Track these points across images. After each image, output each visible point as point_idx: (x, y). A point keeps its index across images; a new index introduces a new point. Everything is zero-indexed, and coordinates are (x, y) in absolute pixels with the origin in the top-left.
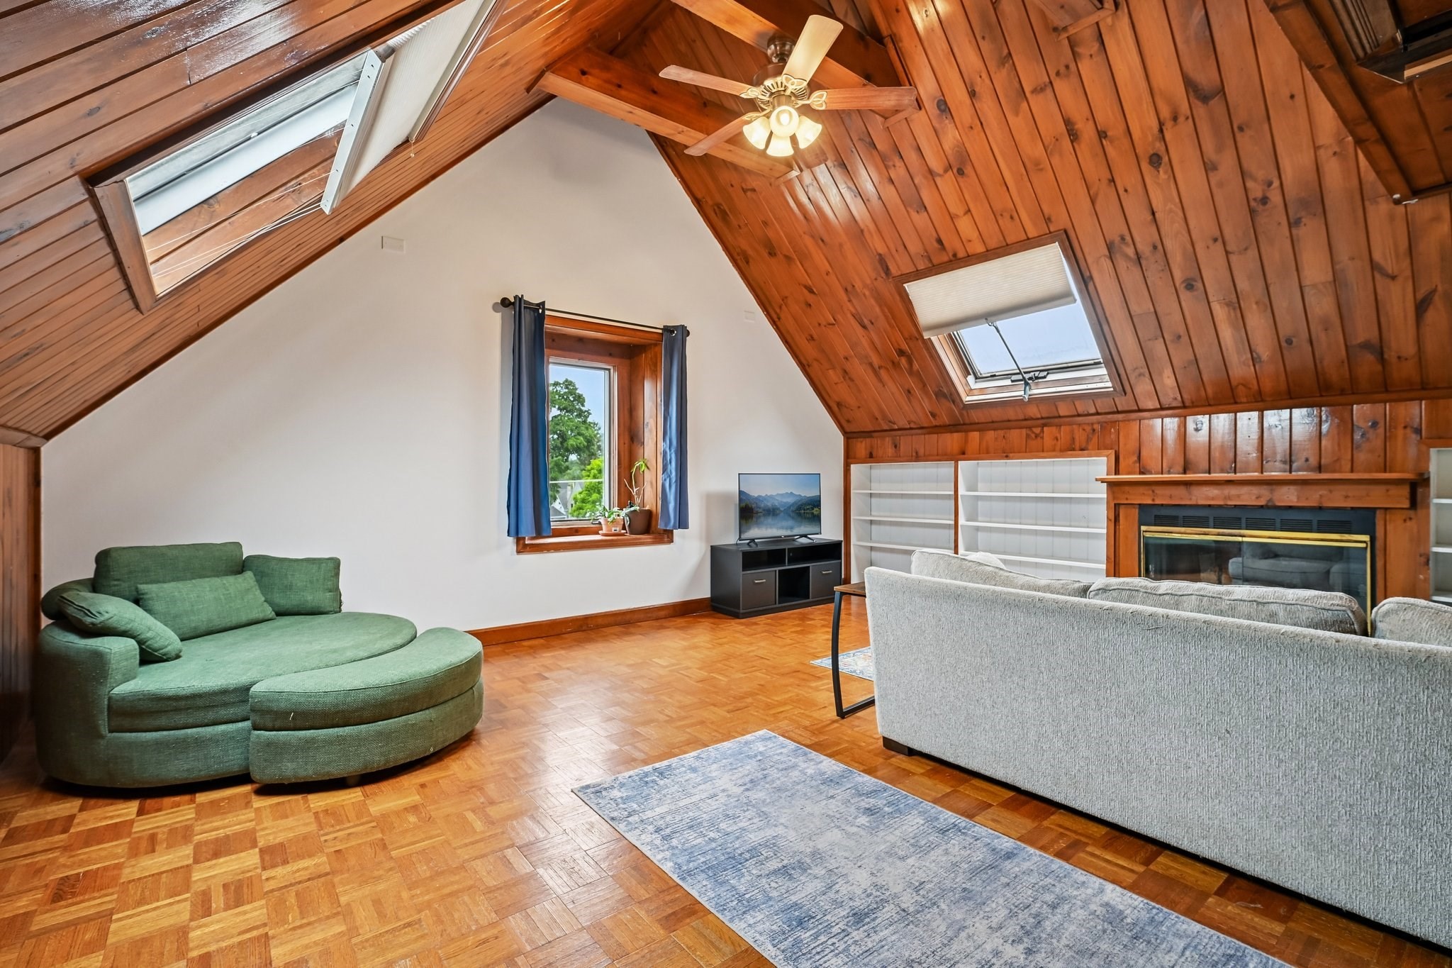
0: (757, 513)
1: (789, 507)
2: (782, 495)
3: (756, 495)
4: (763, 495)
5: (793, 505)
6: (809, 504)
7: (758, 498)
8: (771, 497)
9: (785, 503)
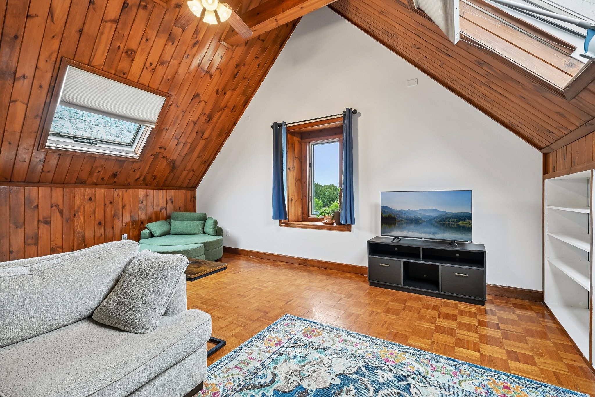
0: (400, 221)
1: (434, 219)
2: (425, 210)
3: (399, 209)
4: (406, 209)
5: (436, 217)
6: (453, 218)
7: (401, 212)
8: (413, 211)
9: (428, 216)
